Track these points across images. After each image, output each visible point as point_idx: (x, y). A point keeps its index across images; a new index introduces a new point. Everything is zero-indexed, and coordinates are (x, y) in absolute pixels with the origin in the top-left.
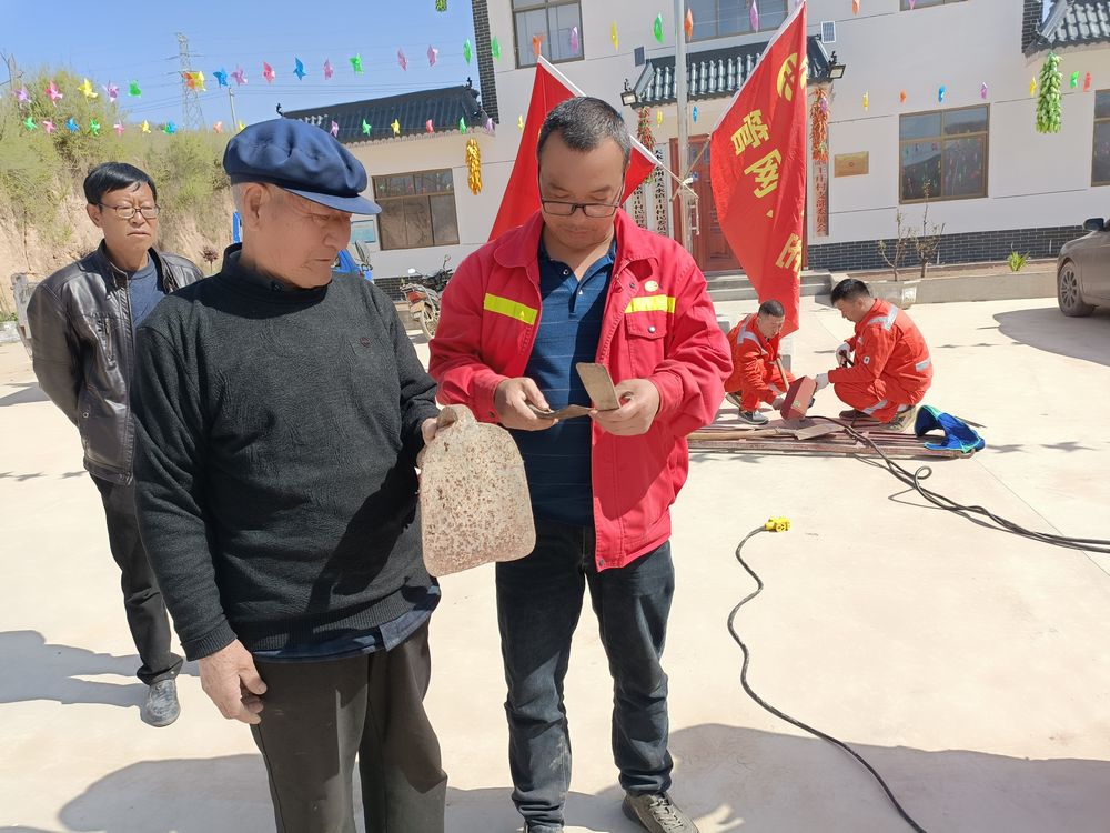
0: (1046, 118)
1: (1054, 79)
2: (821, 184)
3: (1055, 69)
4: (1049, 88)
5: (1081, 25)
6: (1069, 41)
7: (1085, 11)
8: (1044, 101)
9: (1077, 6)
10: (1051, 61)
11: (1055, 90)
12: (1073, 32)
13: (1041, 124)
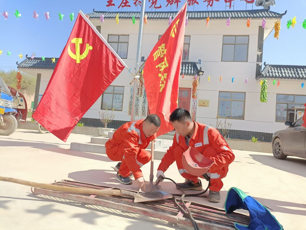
0: (263, 98)
1: (265, 86)
2: (194, 107)
3: (266, 84)
4: (264, 89)
5: (273, 73)
6: (269, 77)
7: (274, 69)
8: (262, 92)
9: (272, 68)
10: (265, 81)
11: (266, 90)
12: (271, 74)
13: (261, 99)
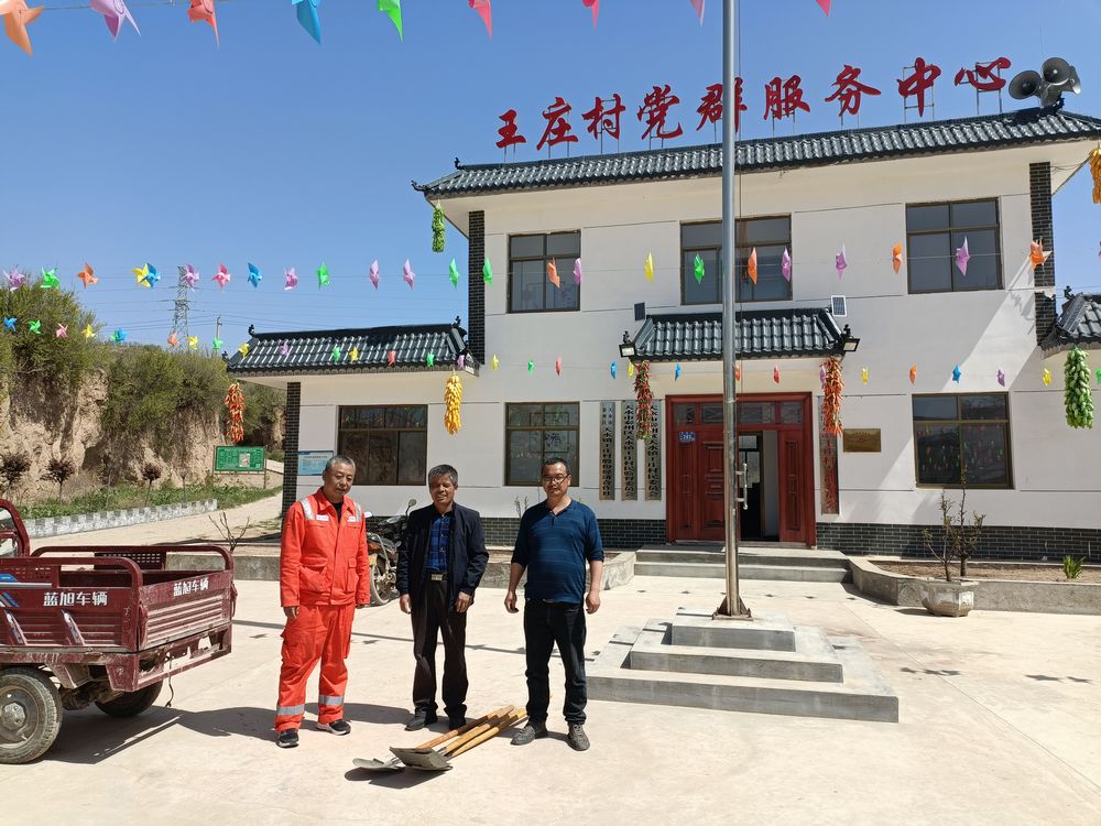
0: (1077, 413)
1: (1082, 373)
2: (830, 457)
3: (1082, 363)
4: (1078, 383)
6: (1092, 338)
8: (1073, 395)
10: (1077, 355)
11: (1084, 385)
12: (1096, 329)
13: (1073, 419)
